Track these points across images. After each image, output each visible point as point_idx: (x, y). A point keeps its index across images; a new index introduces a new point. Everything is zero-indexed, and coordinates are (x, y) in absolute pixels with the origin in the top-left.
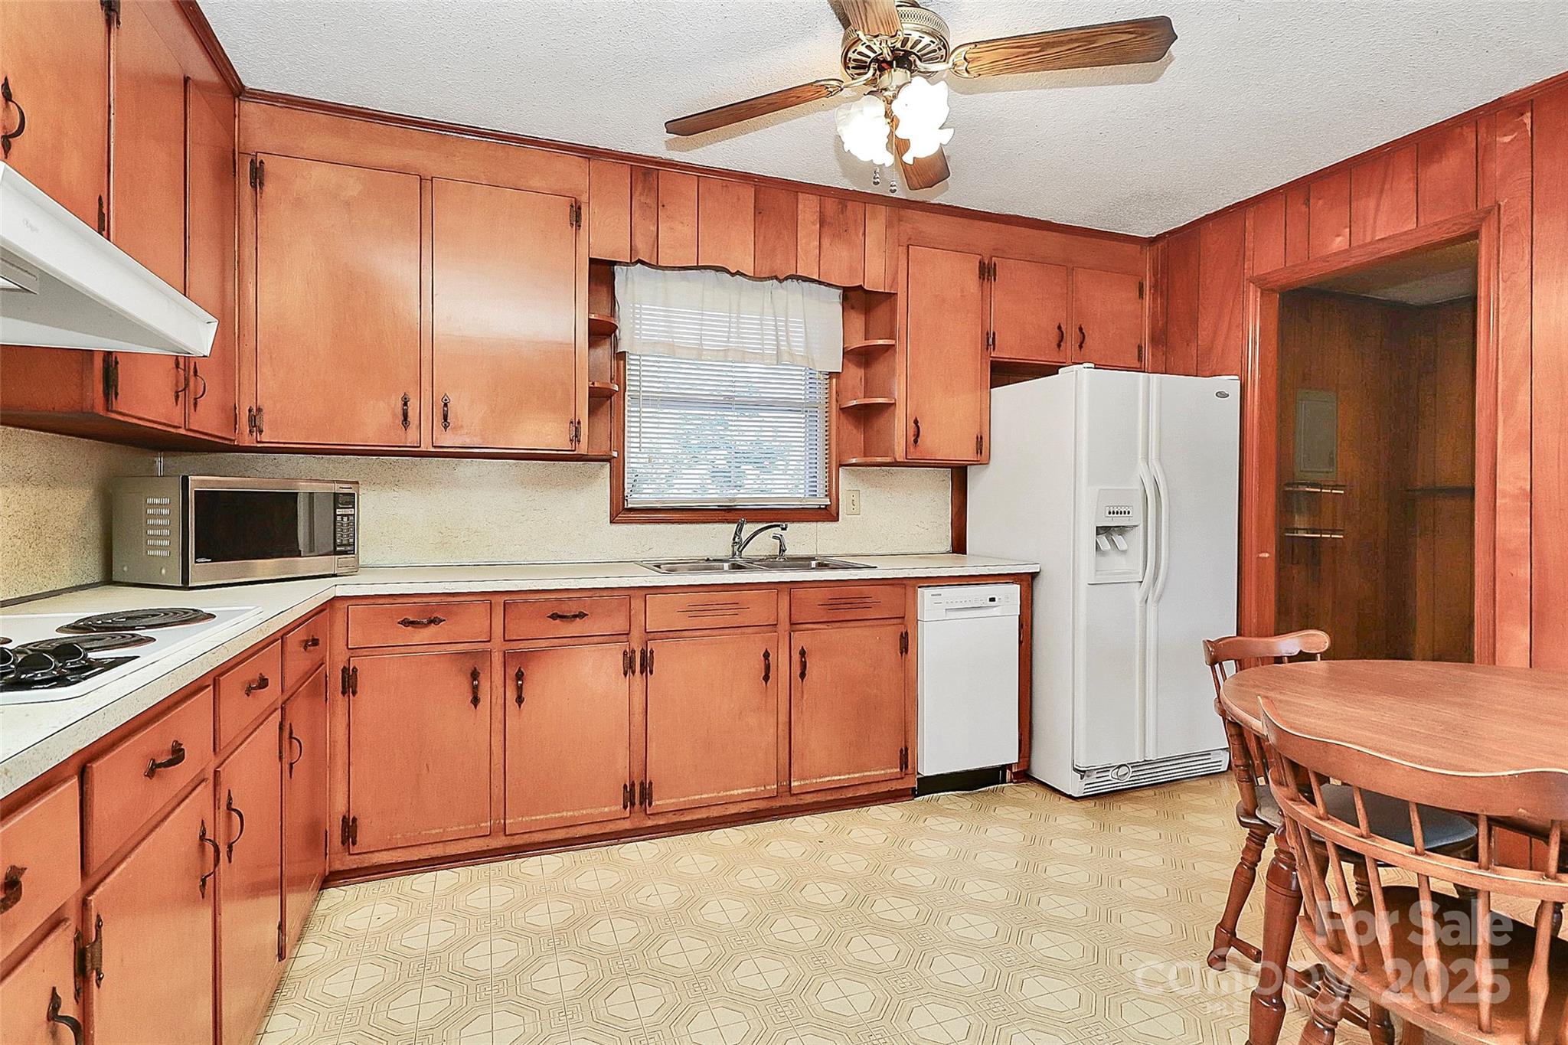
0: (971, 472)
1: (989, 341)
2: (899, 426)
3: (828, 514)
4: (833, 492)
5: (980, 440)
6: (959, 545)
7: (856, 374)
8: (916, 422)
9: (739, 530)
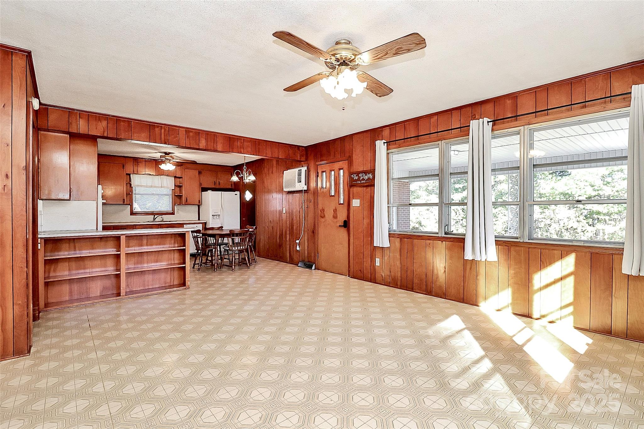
0: (200, 206)
1: (201, 184)
2: (184, 199)
3: (173, 214)
4: (173, 209)
5: (199, 201)
6: (199, 219)
7: (178, 189)
8: (187, 198)
9: (154, 216)
